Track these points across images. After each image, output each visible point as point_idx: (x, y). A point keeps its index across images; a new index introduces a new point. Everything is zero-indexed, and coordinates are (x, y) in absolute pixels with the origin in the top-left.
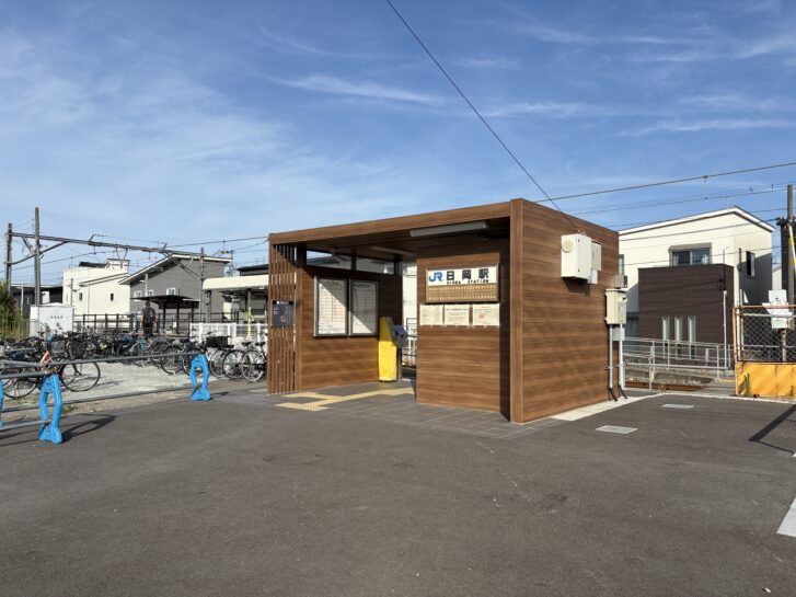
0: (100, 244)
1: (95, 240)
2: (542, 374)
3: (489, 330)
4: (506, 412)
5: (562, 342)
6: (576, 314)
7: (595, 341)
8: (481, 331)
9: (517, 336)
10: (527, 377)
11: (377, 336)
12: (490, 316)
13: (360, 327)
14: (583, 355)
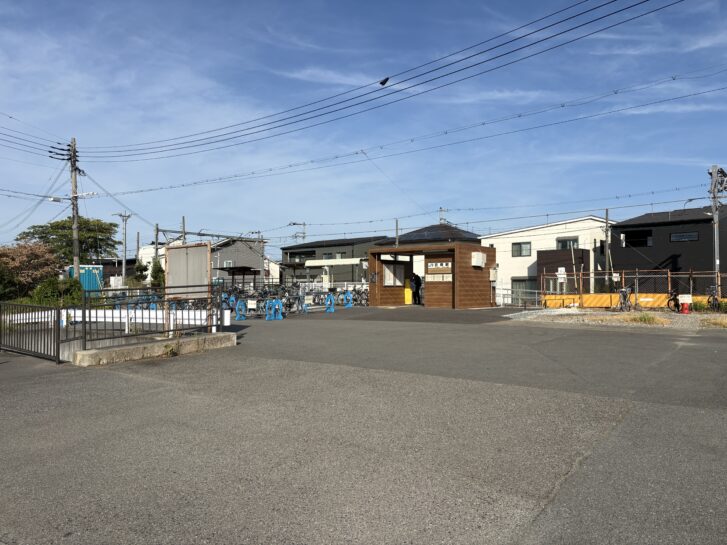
0: (204, 235)
1: (202, 232)
2: (464, 295)
3: (448, 283)
4: (454, 307)
5: (472, 286)
6: (478, 277)
7: (484, 286)
8: (446, 283)
9: (457, 284)
10: (460, 296)
11: (404, 287)
12: (449, 278)
13: (398, 283)
14: (480, 291)
